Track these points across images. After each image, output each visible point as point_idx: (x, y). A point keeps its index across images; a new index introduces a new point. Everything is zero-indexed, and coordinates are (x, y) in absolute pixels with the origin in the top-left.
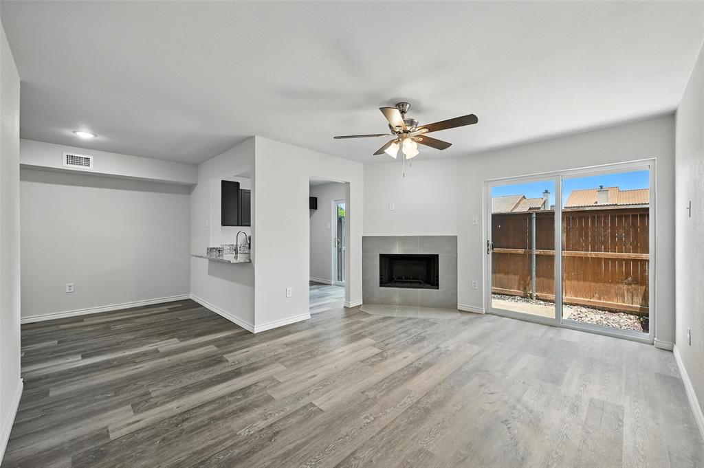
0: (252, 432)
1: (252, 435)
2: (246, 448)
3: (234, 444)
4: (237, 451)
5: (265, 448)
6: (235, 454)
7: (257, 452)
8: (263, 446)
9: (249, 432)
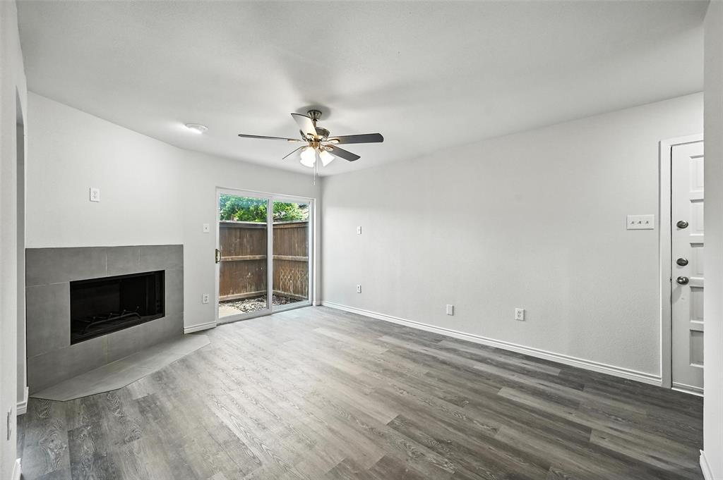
0: (446, 460)
1: (449, 459)
2: (468, 459)
3: (467, 469)
4: (475, 464)
5: (460, 445)
6: (478, 464)
7: (467, 448)
8: (459, 446)
9: (446, 463)
